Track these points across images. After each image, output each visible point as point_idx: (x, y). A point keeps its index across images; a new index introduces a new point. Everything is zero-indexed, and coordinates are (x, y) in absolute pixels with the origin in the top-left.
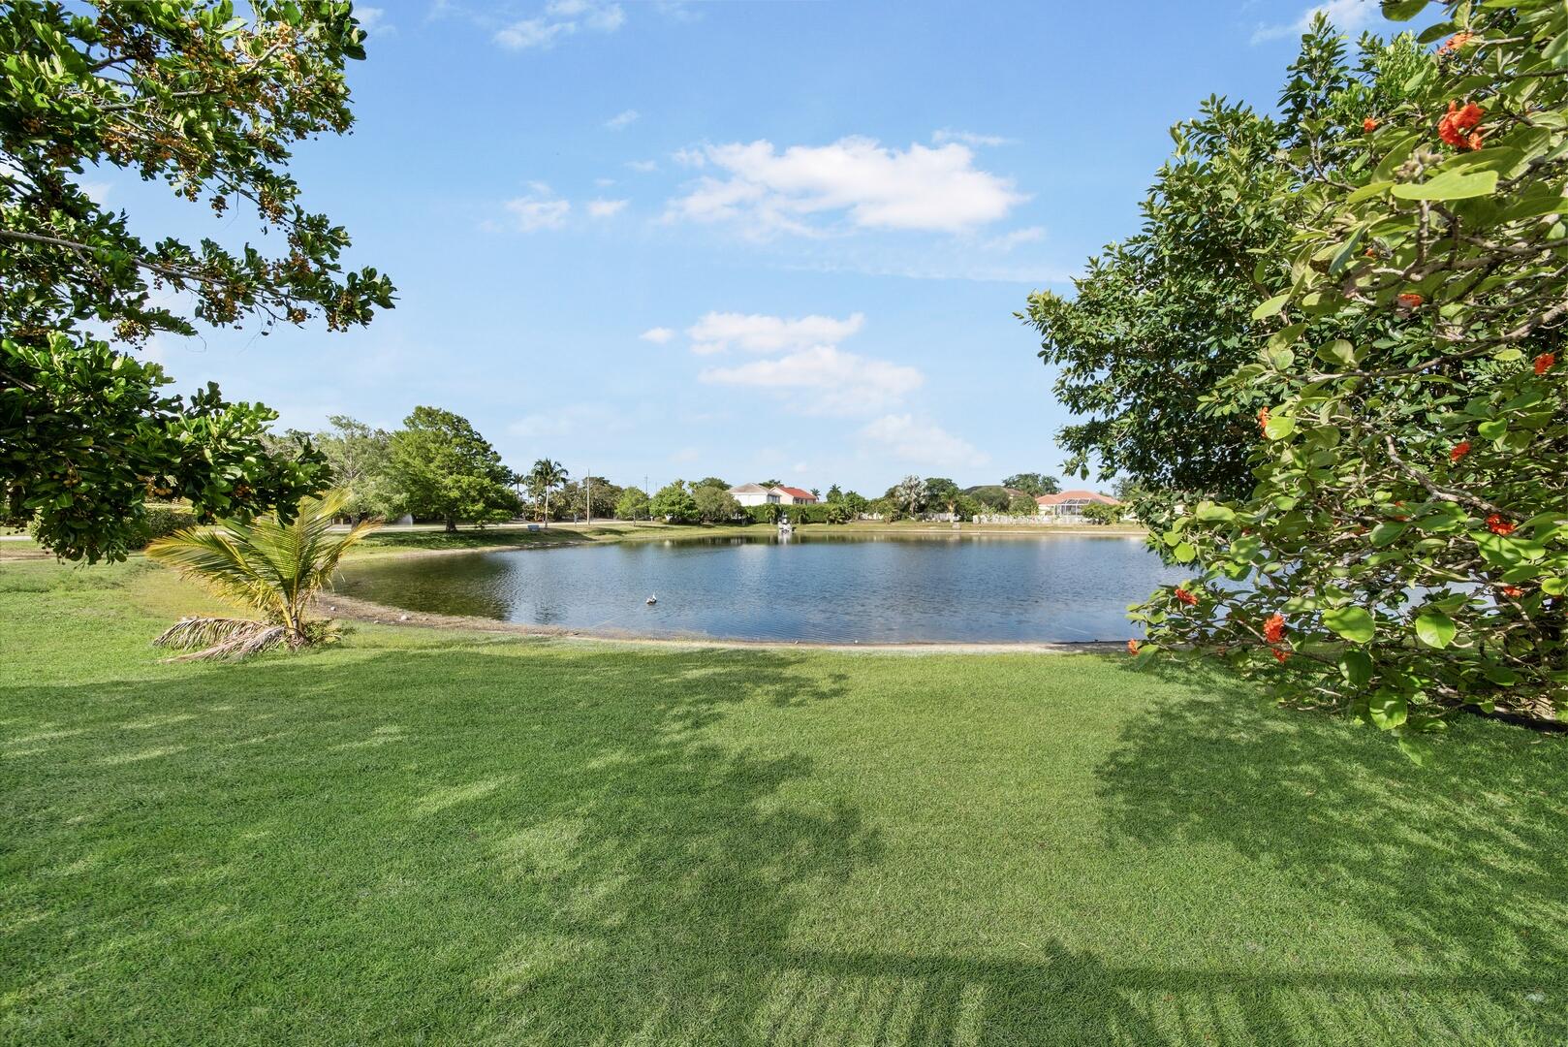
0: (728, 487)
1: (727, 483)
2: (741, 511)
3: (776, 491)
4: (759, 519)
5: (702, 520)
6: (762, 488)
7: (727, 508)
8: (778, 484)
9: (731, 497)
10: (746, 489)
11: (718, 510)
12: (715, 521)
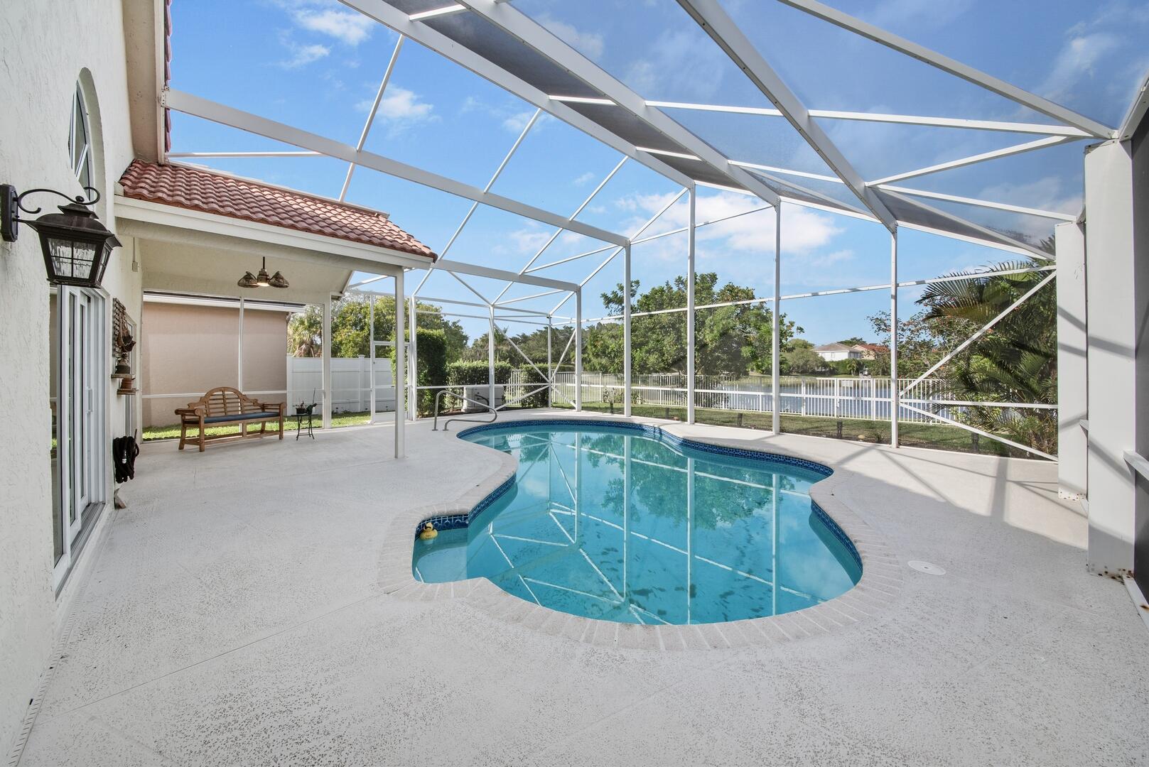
0: (811, 346)
1: (810, 342)
2: (825, 365)
3: (858, 348)
4: (841, 370)
5: (791, 372)
6: (843, 346)
7: (812, 363)
8: (862, 343)
9: (816, 354)
10: (830, 348)
11: (805, 365)
12: (802, 373)
